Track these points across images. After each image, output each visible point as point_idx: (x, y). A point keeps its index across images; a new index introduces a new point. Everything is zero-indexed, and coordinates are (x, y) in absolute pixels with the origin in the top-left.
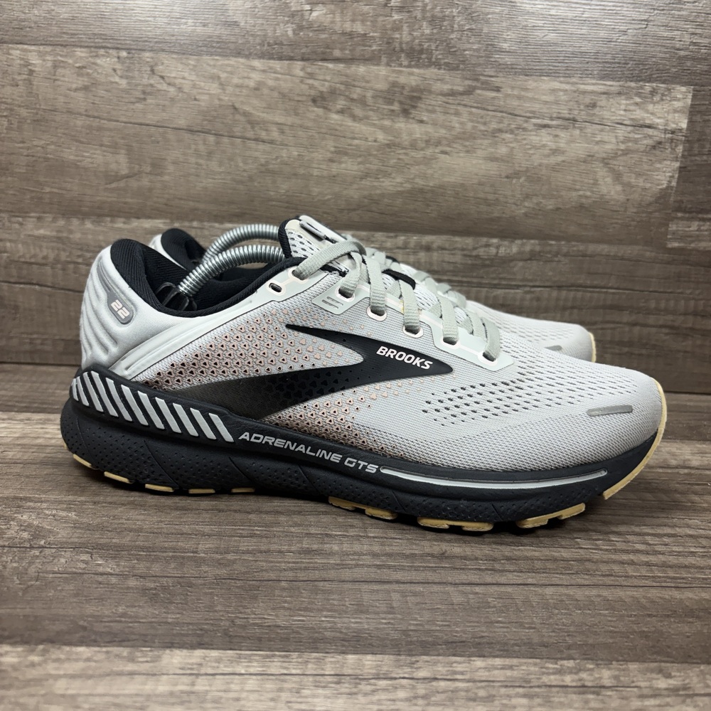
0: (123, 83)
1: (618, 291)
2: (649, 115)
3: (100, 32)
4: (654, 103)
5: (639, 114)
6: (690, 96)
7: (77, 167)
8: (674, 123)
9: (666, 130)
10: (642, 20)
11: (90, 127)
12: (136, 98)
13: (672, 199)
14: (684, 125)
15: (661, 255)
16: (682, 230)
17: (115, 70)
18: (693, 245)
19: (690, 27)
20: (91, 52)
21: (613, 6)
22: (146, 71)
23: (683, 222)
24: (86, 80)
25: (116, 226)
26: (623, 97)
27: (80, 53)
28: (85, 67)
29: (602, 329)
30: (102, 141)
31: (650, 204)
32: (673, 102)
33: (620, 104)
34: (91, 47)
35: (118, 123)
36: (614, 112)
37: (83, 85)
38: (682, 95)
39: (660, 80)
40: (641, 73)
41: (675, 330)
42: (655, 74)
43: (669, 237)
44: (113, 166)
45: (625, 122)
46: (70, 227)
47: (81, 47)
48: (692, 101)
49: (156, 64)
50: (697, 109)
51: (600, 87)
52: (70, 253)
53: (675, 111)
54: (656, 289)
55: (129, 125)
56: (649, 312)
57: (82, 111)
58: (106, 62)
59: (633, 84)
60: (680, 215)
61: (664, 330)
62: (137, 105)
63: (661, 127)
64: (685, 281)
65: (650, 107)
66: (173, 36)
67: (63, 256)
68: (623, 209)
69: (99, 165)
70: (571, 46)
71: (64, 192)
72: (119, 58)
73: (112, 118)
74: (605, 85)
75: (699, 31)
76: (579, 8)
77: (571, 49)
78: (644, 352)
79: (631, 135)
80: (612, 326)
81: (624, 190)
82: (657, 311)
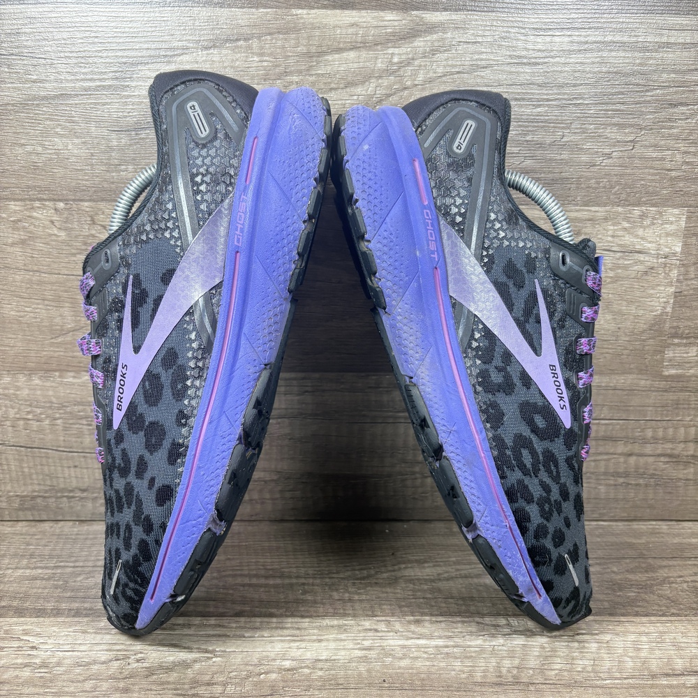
0: (63, 234)
1: (611, 421)
2: (639, 240)
3: (34, 184)
4: (645, 228)
5: (628, 239)
6: (684, 218)
7: (20, 323)
8: (667, 246)
9: (658, 254)
10: (628, 142)
11: (30, 282)
12: (77, 249)
13: (667, 325)
14: (678, 249)
15: (657, 383)
16: (680, 357)
17: (52, 222)
18: (692, 371)
19: (682, 146)
20: (26, 205)
21: (595, 129)
22: (86, 221)
23: (680, 348)
24: (22, 233)
25: (65, 380)
26: (610, 223)
27: (13, 206)
28: (20, 221)
29: (595, 461)
30: (44, 295)
31: (643, 332)
32: (665, 226)
33: (607, 231)
34: (26, 199)
35: (61, 276)
36: (601, 239)
37: (20, 239)
38: (676, 218)
39: (649, 204)
40: (629, 196)
41: (674, 458)
42: (644, 197)
43: (665, 364)
44: (58, 320)
45: (614, 249)
46: (17, 384)
47: (15, 200)
48: (686, 223)
49: (97, 214)
50: (692, 232)
51: (586, 213)
52: (19, 409)
53: (668, 235)
54: (653, 419)
55: (71, 277)
56: (645, 441)
57: (20, 265)
58: (43, 214)
59: (620, 209)
60: (676, 341)
61: (662, 459)
62: (78, 256)
63: (653, 252)
64: (684, 408)
65: (640, 232)
66: (113, 183)
67: (12, 413)
68: (614, 338)
69: (42, 319)
70: (550, 172)
71: (7, 349)
72: (55, 209)
73: (53, 271)
74: (590, 211)
75: (692, 149)
76: (558, 132)
77: (550, 176)
78: (641, 481)
79: (620, 262)
80: (605, 457)
81: (615, 319)
82: (655, 440)
